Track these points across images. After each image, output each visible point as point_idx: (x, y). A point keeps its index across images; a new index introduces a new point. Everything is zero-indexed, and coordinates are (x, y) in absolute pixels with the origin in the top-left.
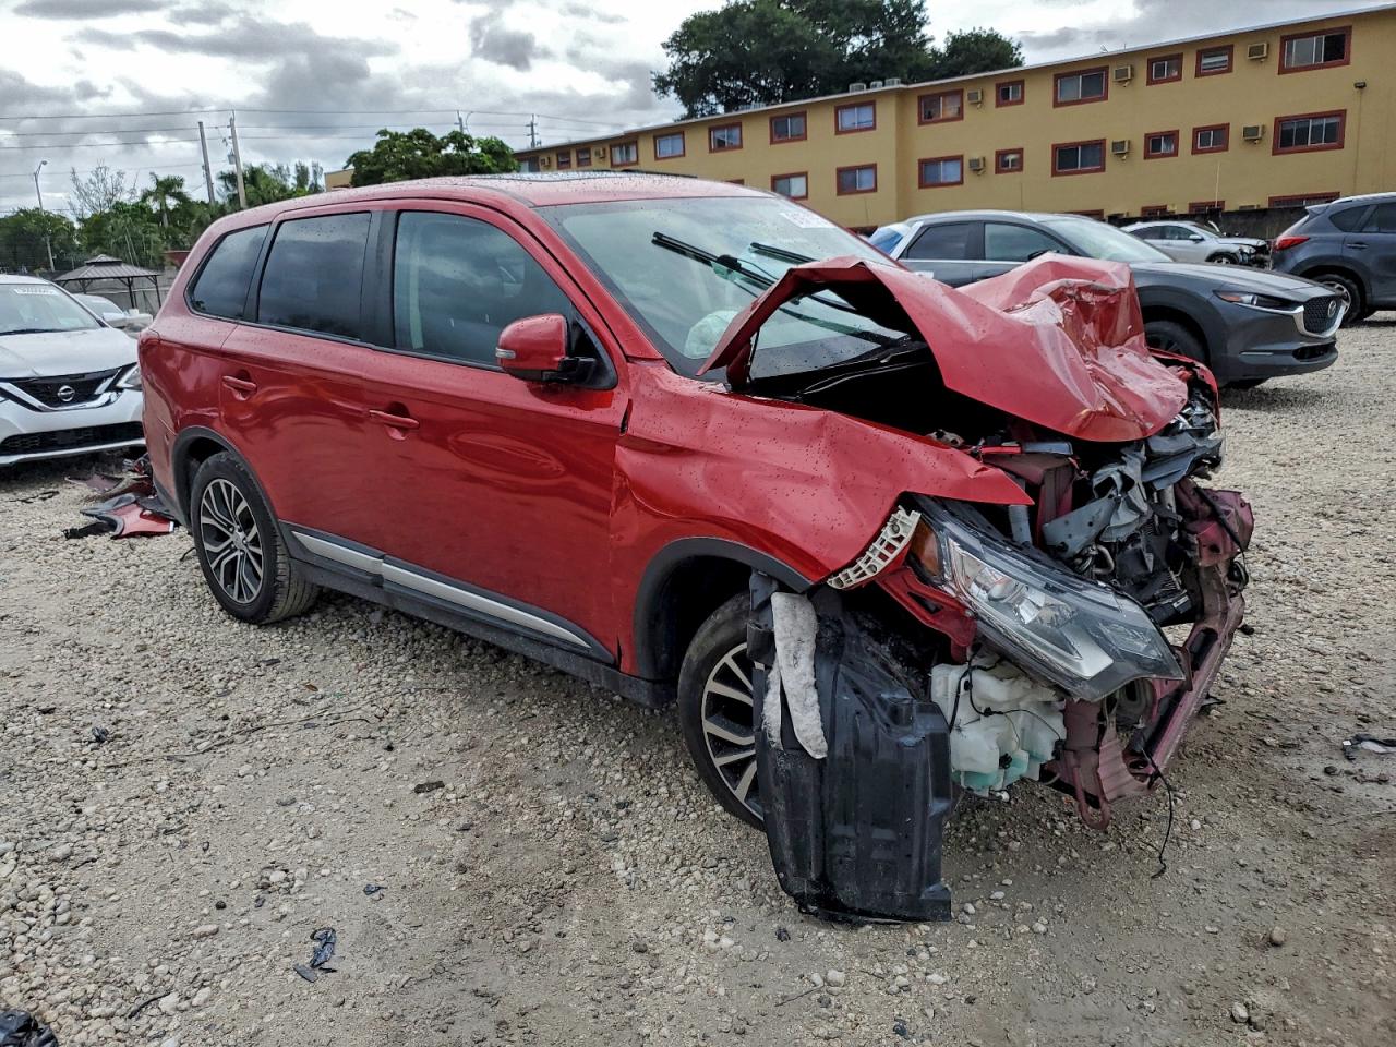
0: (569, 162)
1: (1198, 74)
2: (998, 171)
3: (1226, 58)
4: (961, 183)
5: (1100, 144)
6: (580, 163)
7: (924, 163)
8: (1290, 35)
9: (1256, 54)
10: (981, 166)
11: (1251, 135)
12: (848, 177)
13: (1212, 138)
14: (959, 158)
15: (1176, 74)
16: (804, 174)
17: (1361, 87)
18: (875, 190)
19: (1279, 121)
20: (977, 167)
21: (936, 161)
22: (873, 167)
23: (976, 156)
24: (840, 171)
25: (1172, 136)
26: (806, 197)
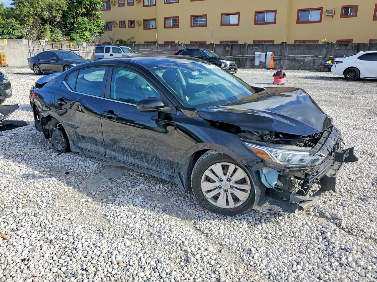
0: (124, 4)
2: (341, 17)
4: (320, 21)
6: (128, 5)
7: (299, 10)
10: (334, 14)
12: (260, 16)
14: (321, 9)
16: (238, 14)
18: (274, 23)
20: (331, 14)
21: (308, 10)
22: (275, 11)
23: (330, 8)
24: (257, 12)
26: (238, 25)
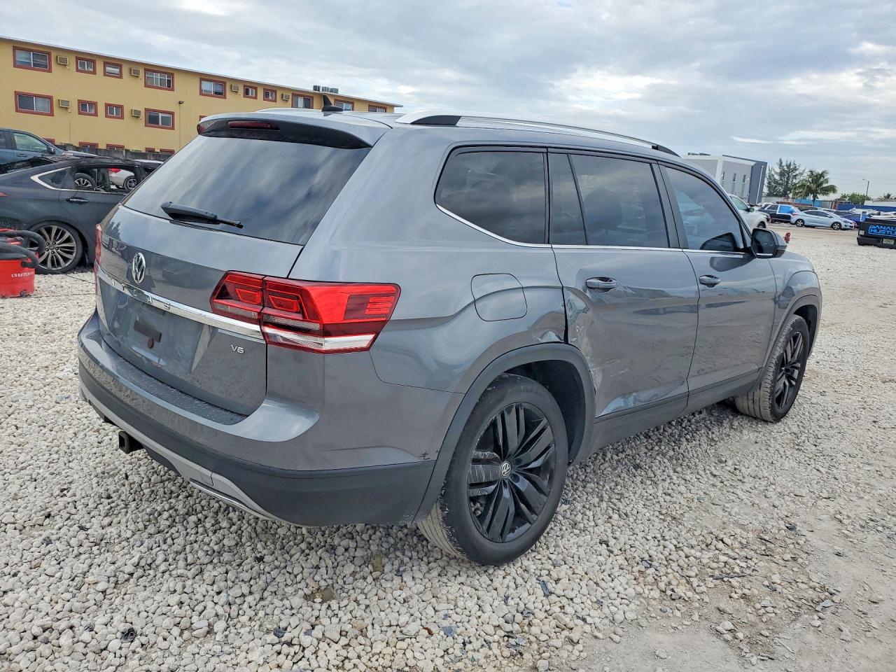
1: (105, 75)
3: (118, 70)
5: (50, 98)
8: (150, 69)
9: (135, 74)
11: (136, 115)
13: (114, 111)
15: (91, 70)
17: (180, 103)
19: (147, 110)
25: (93, 105)
